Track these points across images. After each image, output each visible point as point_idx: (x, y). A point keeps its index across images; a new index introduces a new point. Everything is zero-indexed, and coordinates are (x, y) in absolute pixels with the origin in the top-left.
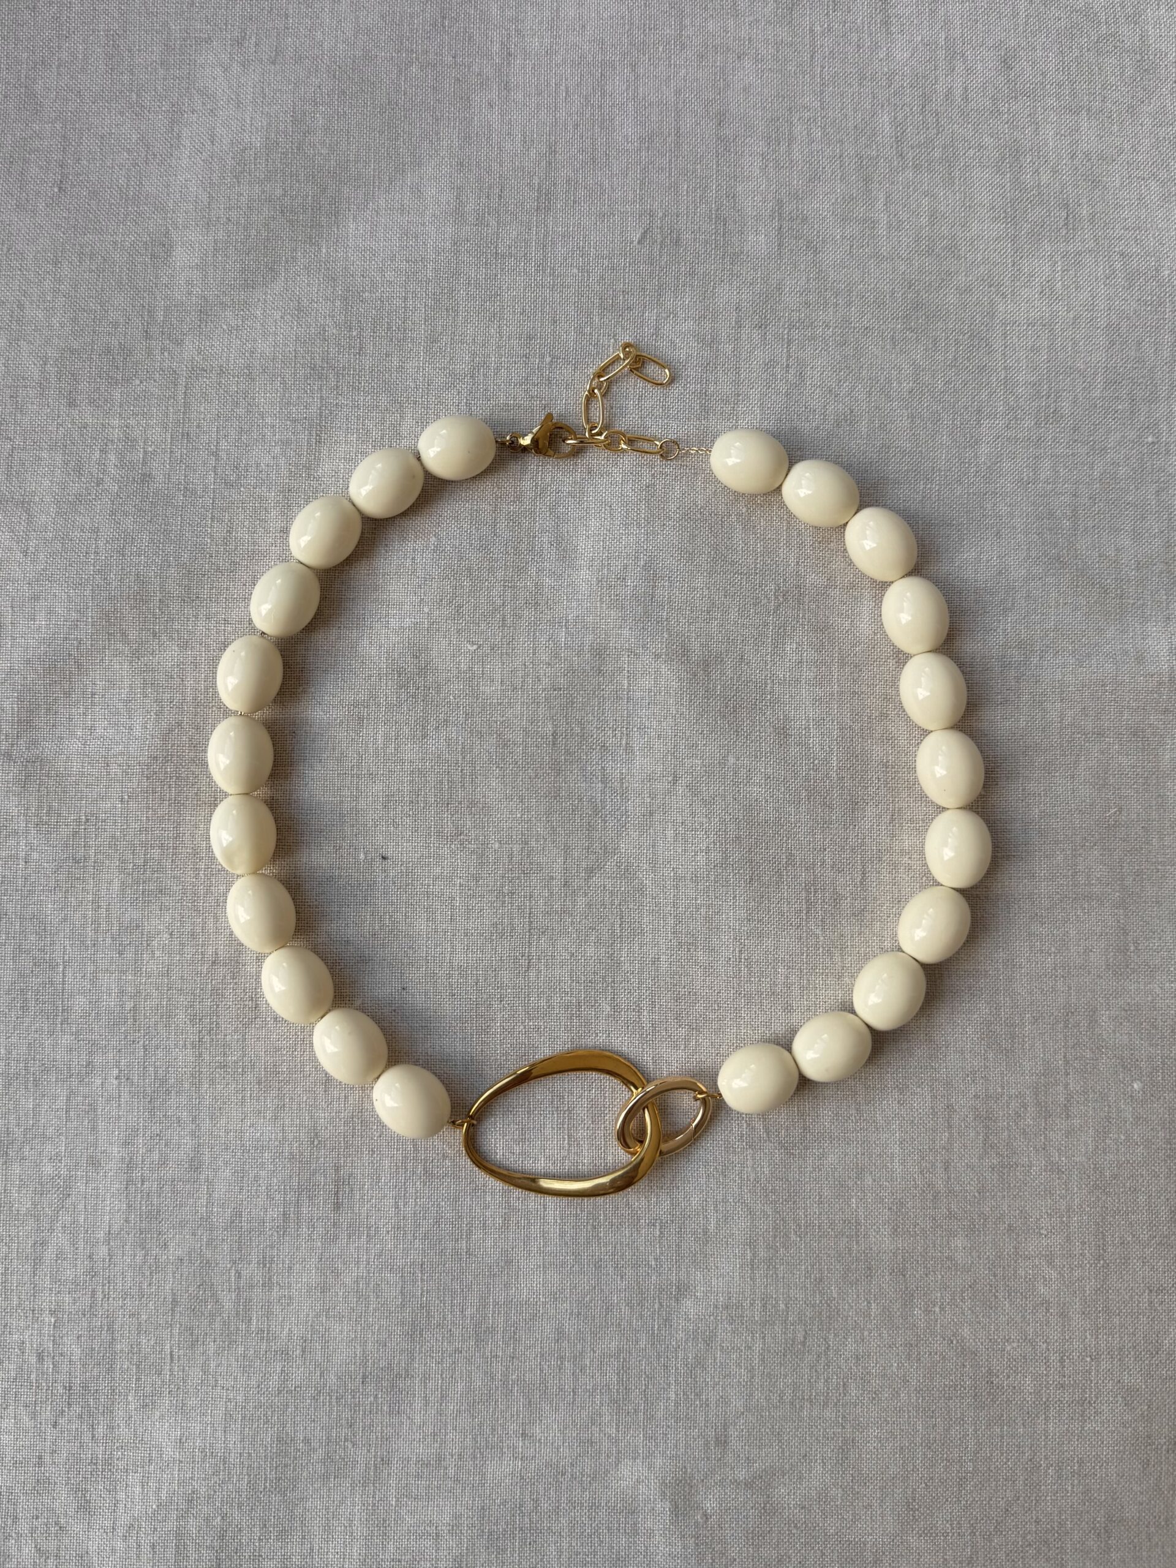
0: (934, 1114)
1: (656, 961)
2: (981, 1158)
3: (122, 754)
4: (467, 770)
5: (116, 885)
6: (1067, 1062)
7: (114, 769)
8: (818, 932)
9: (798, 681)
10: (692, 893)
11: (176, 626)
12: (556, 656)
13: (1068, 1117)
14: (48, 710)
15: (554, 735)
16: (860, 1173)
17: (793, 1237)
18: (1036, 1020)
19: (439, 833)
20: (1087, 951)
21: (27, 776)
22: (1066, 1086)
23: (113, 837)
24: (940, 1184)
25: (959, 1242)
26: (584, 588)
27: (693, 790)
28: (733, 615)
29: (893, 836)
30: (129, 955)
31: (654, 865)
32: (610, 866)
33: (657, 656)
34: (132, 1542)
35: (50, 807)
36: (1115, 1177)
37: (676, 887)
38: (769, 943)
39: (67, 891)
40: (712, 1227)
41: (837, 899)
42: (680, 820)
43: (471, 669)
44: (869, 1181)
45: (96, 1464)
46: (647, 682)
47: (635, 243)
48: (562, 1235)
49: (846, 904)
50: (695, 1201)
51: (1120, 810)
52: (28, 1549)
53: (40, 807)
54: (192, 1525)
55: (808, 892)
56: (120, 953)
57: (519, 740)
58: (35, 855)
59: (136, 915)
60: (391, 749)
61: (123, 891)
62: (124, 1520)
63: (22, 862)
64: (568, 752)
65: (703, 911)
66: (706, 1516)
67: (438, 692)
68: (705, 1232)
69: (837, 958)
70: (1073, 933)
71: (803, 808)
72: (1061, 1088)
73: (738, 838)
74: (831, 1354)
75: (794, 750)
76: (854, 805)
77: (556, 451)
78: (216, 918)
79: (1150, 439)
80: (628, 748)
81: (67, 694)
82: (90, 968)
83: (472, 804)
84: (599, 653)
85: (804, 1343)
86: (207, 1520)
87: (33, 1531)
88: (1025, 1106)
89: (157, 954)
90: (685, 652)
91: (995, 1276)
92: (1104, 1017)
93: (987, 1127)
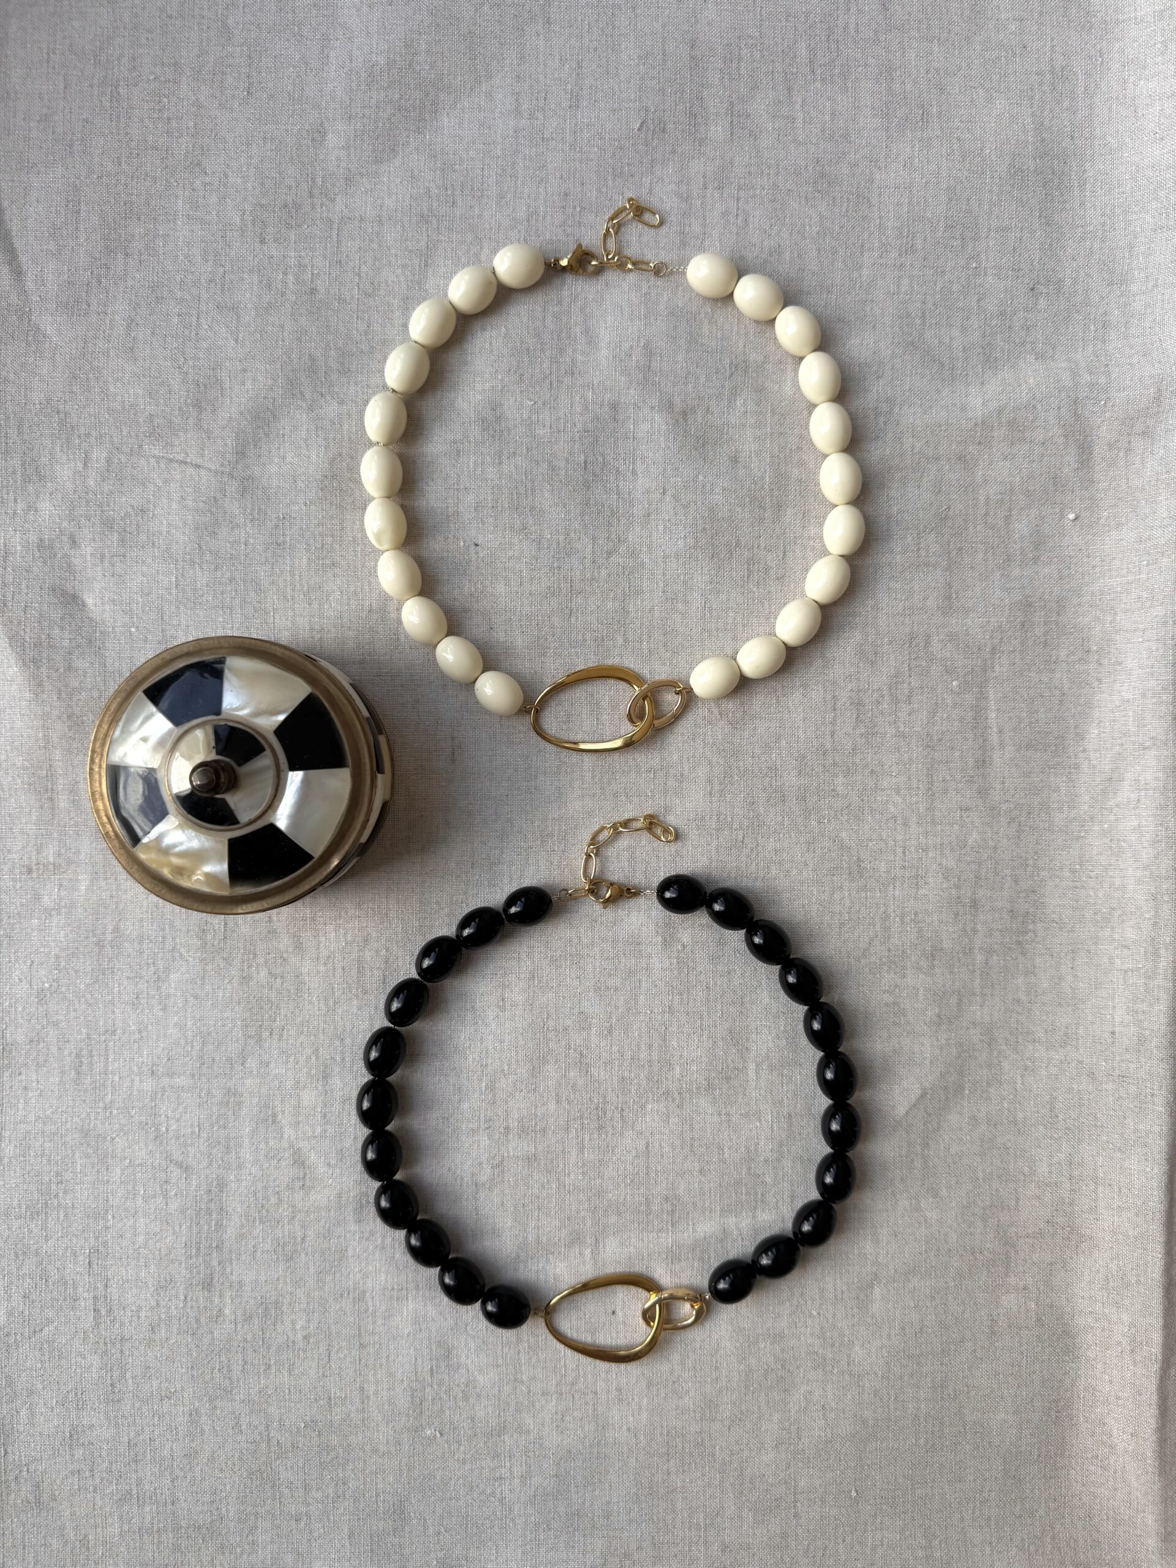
0: (825, 701)
1: (651, 610)
2: (854, 729)
3: (304, 474)
4: (529, 485)
5: (305, 561)
6: (910, 669)
7: (300, 484)
8: (755, 589)
9: (744, 425)
10: (674, 566)
11: (336, 389)
12: (586, 408)
13: (910, 703)
14: (255, 445)
15: (585, 462)
16: (778, 739)
17: (736, 778)
18: (891, 643)
19: (512, 528)
20: (925, 599)
21: (244, 488)
22: (910, 683)
23: (301, 529)
24: (828, 746)
25: (840, 780)
26: (604, 362)
27: (676, 497)
28: (703, 380)
29: (804, 527)
30: (315, 606)
31: (650, 547)
32: (622, 549)
33: (652, 408)
34: (330, 966)
35: (260, 509)
36: (940, 740)
37: (665, 562)
38: (723, 597)
39: (273, 564)
40: (686, 772)
41: (767, 570)
42: (667, 518)
43: (530, 418)
44: (783, 743)
45: (305, 920)
46: (645, 427)
47: (636, 130)
48: (593, 777)
49: (772, 572)
50: (675, 757)
51: (949, 508)
52: (263, 973)
53: (253, 509)
54: (368, 955)
55: (749, 564)
56: (310, 604)
57: (563, 465)
58: (251, 541)
59: (318, 580)
60: (479, 472)
61: (309, 564)
62: (324, 953)
63: (243, 546)
64: (594, 475)
65: (682, 577)
66: (683, 945)
67: (509, 434)
68: (682, 775)
69: (766, 606)
70: (916, 587)
71: (747, 510)
72: (906, 685)
73: (704, 529)
74: (760, 848)
75: (741, 472)
76: (779, 507)
77: (585, 270)
78: (370, 582)
79: (974, 265)
80: (634, 472)
81: (267, 435)
82: (290, 613)
83: (533, 508)
84: (614, 406)
85: (743, 842)
86: (377, 952)
87: (266, 962)
88: (882, 696)
89: (333, 605)
90: (671, 406)
91: (862, 801)
92: (935, 639)
93: (858, 710)
